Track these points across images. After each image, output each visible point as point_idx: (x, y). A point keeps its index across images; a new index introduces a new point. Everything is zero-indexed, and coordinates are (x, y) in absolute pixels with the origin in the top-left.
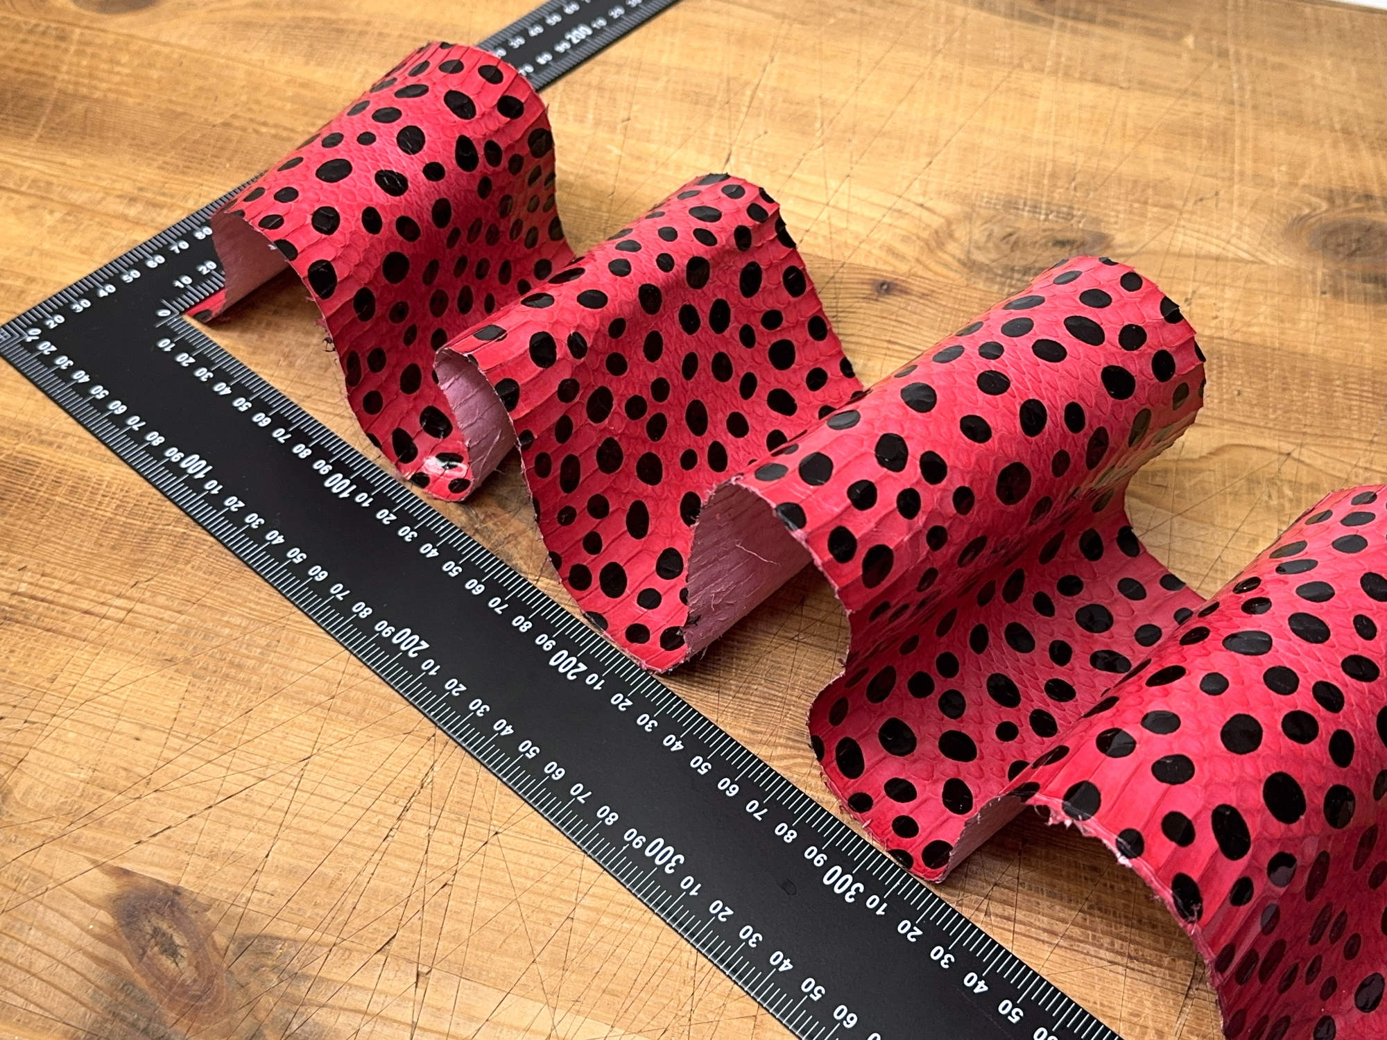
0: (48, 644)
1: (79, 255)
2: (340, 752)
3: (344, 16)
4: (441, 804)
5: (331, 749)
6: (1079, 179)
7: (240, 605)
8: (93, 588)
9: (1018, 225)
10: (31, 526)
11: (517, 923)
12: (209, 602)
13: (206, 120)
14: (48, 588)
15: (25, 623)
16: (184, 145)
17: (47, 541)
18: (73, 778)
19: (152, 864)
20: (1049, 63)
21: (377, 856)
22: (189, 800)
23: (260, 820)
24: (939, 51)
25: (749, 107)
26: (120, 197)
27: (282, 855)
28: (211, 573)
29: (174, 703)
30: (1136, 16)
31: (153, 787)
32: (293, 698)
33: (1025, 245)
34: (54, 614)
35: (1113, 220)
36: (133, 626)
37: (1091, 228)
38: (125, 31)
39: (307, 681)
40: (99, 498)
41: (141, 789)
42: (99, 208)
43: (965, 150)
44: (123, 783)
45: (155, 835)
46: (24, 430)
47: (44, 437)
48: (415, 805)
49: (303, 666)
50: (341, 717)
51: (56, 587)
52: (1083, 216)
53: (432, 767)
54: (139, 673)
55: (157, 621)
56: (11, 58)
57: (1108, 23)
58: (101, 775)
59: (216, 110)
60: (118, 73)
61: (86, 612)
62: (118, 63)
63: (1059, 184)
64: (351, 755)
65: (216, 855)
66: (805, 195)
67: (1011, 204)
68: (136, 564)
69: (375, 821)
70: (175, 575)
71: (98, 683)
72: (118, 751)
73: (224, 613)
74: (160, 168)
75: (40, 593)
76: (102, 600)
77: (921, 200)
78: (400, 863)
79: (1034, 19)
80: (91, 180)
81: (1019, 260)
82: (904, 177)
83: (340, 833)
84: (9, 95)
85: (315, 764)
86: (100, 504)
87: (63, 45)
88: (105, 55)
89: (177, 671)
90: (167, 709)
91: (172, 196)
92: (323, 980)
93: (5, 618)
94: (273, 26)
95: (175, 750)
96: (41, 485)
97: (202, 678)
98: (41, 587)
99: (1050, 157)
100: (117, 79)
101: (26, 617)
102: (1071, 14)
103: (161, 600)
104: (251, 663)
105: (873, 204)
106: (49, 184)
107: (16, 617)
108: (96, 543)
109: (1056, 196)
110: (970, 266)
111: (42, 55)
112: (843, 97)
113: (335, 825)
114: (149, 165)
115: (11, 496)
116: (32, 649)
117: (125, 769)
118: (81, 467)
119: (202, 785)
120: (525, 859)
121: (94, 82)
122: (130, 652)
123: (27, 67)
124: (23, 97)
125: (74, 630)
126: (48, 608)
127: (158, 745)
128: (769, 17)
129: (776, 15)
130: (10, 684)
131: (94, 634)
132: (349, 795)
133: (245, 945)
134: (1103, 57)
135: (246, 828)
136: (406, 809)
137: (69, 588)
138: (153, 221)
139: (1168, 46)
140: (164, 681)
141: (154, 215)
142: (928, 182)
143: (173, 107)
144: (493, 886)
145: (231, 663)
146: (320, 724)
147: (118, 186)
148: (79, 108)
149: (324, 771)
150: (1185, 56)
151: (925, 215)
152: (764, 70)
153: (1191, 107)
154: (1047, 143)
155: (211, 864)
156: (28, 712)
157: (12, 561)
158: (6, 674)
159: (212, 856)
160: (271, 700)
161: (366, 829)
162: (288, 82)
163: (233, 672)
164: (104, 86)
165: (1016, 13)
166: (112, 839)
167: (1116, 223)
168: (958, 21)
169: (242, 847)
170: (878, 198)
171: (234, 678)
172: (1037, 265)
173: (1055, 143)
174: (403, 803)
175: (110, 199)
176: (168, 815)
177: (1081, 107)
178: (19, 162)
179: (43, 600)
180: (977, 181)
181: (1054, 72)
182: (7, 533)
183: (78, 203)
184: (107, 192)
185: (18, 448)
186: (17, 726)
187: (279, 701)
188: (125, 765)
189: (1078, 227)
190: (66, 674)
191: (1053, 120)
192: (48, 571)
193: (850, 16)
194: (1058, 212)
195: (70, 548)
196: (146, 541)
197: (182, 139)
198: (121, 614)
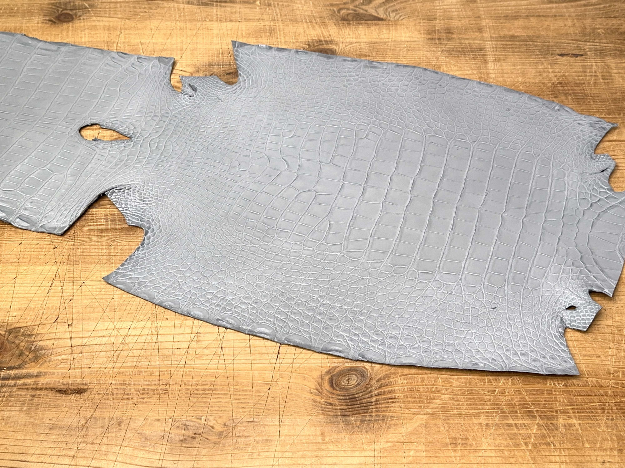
4: (63, 279)
11: (97, 304)
20: (214, 18)
21: (46, 298)
27: (15, 305)
53: (58, 270)
78: (55, 298)
79: (207, 4)
83: (33, 295)
92: (38, 334)
120: (95, 287)
133: (10, 332)
136: (52, 284)
139: (251, 6)
144: (86, 296)
146: (17, 268)
150: (258, 8)
153: (262, 24)
165: (201, 4)
168: (182, 9)
181: (217, 21)
193: (145, 14)
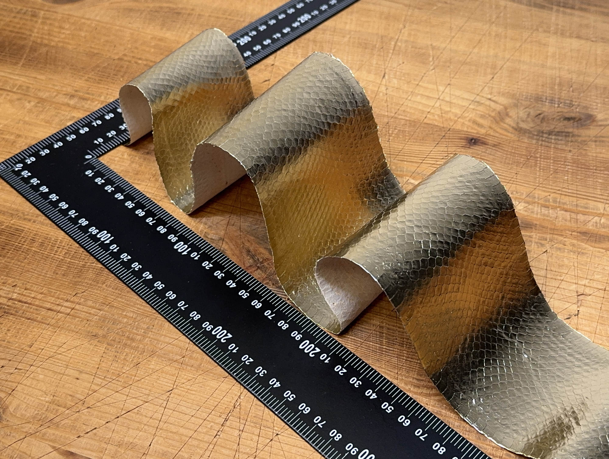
0: (28, 327)
1: (44, 124)
2: (188, 387)
3: (180, 6)
5: (184, 385)
6: (575, 86)
7: (133, 306)
8: (53, 297)
9: (544, 109)
10: (19, 263)
12: (116, 304)
13: (110, 57)
14: (29, 297)
15: (15, 315)
16: (98, 69)
17: (28, 271)
18: (42, 400)
19: (86, 449)
22: (106, 413)
23: (145, 425)
24: (493, 23)
25: (394, 50)
26: (65, 94)
28: (116, 289)
29: (97, 359)
30: (596, 6)
31: (86, 405)
32: (162, 357)
33: (548, 120)
34: (32, 310)
35: (595, 107)
36: (75, 317)
37: (583, 111)
38: (67, 13)
39: (170, 347)
40: (56, 248)
41: (80, 405)
42: (54, 100)
43: (511, 71)
44: (70, 403)
45: (87, 433)
46: (16, 213)
47: (26, 217)
48: (231, 418)
49: (167, 340)
50: (189, 368)
51: (33, 296)
52: (579, 106)
54: (78, 343)
55: (87, 315)
56: (8, 26)
57: (581, 9)
58: (57, 399)
59: (115, 51)
60: (64, 33)
61: (49, 309)
62: (63, 28)
63: (564, 89)
64: (195, 389)
65: (122, 445)
66: (427, 94)
67: (538, 99)
68: (76, 283)
69: (209, 426)
70: (97, 290)
71: (56, 348)
72: (67, 385)
73: (123, 310)
74: (87, 80)
75: (24, 299)
76: (57, 303)
77: (489, 97)
80: (50, 86)
81: (546, 128)
82: (479, 85)
84: (7, 43)
85: (175, 394)
86: (56, 251)
87: (35, 19)
88: (57, 24)
89: (98, 341)
90: (94, 362)
91: (93, 95)
93: (5, 312)
94: (144, 11)
95: (98, 385)
96: (24, 242)
97: (112, 345)
98: (25, 295)
99: (557, 75)
100: (63, 36)
101: (16, 312)
102: (562, 4)
103: (90, 303)
104: (139, 337)
105: (463, 99)
106: (28, 87)
107: (11, 311)
108: (54, 273)
109: (563, 94)
110: (519, 130)
111: (24, 24)
112: (443, 45)
113: (187, 429)
114: (80, 79)
115: (8, 247)
116: (20, 329)
117: (71, 396)
118: (46, 232)
119: (114, 405)
121: (51, 38)
122: (73, 331)
123: (16, 30)
124: (14, 44)
125: (42, 319)
126: (28, 307)
127: (89, 382)
128: (401, 6)
129: (406, 5)
130: (7, 348)
131: (54, 321)
132: (194, 412)
134: (581, 25)
135: (138, 429)
137: (40, 296)
138: (83, 107)
140: (92, 347)
141: (83, 104)
142: (492, 88)
143: (92, 50)
145: (128, 337)
147: (64, 89)
148: (44, 50)
149: (180, 398)
151: (492, 104)
152: (401, 32)
154: (555, 68)
155: (119, 449)
156: (17, 363)
157: (9, 282)
158: (5, 343)
159: (120, 445)
160: (150, 358)
161: (205, 430)
162: (152, 38)
163: (129, 342)
164: (56, 39)
166: (63, 435)
167: (596, 109)
169: (136, 440)
170: (466, 95)
171: (129, 346)
172: (556, 130)
173: (560, 69)
174: (224, 416)
175: (60, 96)
176: (95, 421)
177: (571, 50)
178: (12, 76)
179: (25, 303)
180: (519, 87)
182: (6, 267)
183: (44, 97)
184: (58, 92)
185: (12, 222)
186: (11, 371)
187: (154, 359)
188: (71, 393)
189: (576, 112)
190: (38, 343)
191: (557, 57)
192: (28, 287)
194: (565, 103)
195: (40, 275)
196: (81, 271)
197: (98, 66)
198: (68, 311)
